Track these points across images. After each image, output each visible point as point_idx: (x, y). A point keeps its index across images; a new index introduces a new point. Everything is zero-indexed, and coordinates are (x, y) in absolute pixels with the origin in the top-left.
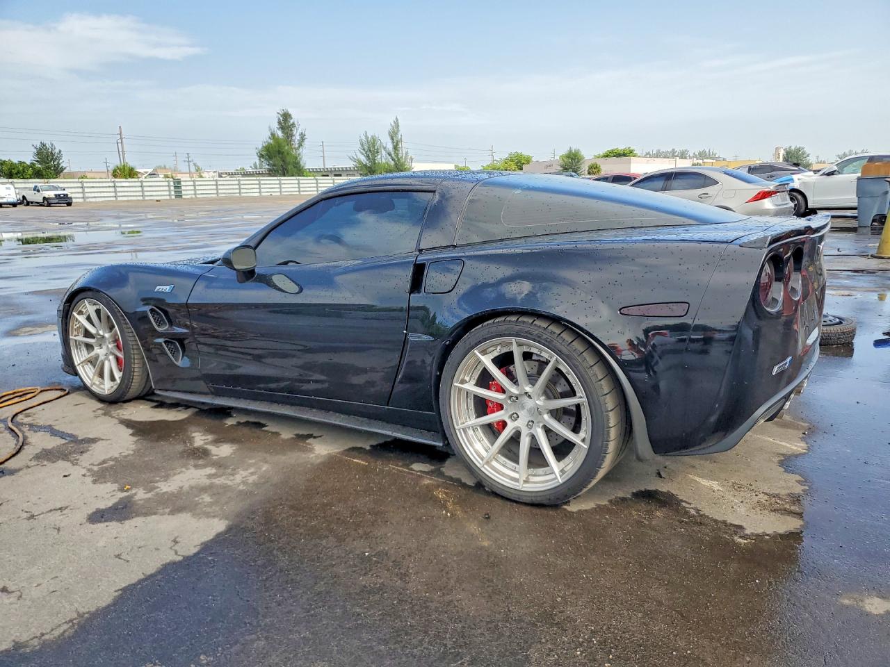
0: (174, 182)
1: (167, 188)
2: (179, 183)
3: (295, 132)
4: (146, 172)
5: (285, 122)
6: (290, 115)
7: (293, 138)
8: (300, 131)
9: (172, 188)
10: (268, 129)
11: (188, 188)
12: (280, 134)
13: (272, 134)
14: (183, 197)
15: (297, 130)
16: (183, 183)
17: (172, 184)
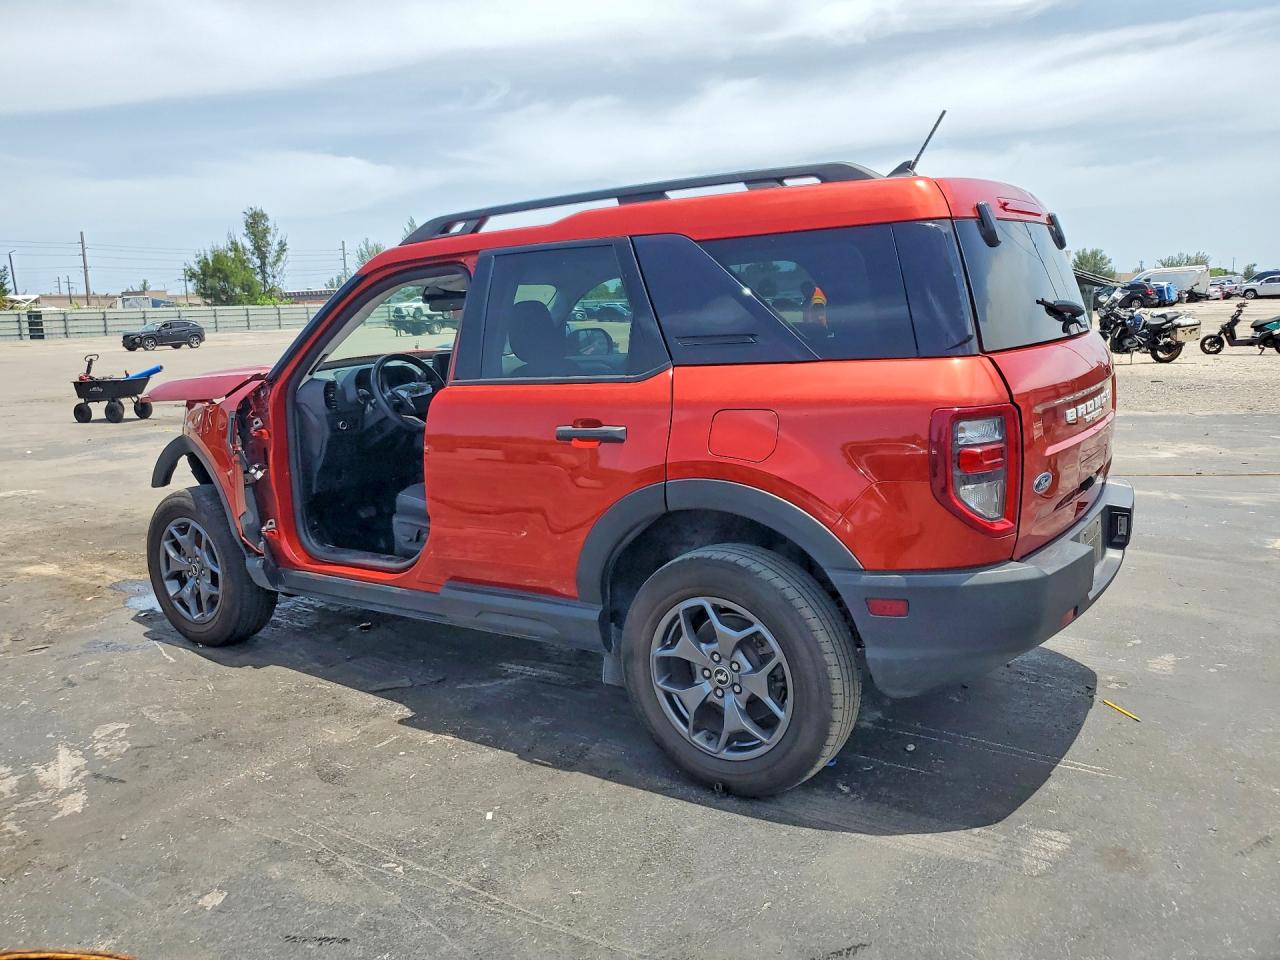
0: (29, 317)
1: (16, 325)
2: (39, 316)
3: (269, 238)
4: (27, 300)
5: (256, 224)
6: (264, 216)
7: (269, 248)
8: (278, 239)
9: (25, 325)
10: (226, 238)
11: (54, 324)
12: (248, 245)
13: (232, 243)
14: (46, 336)
15: (274, 236)
16: (44, 318)
17: (25, 318)
